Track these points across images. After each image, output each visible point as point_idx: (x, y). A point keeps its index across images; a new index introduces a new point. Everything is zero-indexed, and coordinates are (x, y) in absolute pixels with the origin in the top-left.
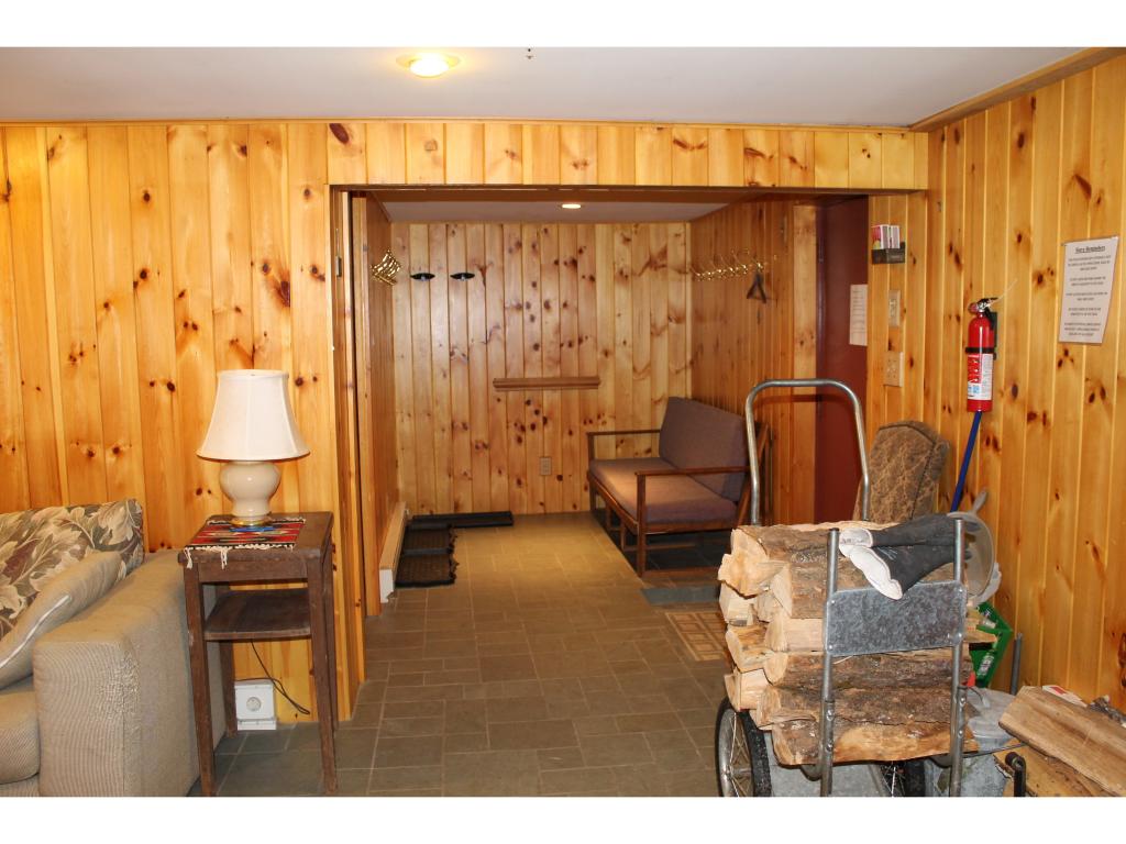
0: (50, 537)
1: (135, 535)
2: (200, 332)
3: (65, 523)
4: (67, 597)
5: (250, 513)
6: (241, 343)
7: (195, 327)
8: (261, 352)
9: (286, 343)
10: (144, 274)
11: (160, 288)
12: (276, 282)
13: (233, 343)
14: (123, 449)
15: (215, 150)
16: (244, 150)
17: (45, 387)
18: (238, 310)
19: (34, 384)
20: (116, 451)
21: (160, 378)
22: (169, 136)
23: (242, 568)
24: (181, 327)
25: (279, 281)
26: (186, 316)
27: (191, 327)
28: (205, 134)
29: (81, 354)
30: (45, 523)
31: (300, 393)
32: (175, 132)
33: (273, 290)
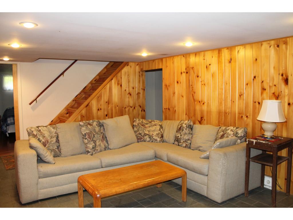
0: (228, 133)
1: (244, 135)
2: (266, 91)
3: (232, 130)
4: (219, 143)
5: (268, 134)
6: (275, 94)
7: (265, 89)
8: (280, 96)
9: (286, 94)
10: (255, 77)
11: (258, 80)
12: (285, 78)
13: (273, 93)
14: (248, 116)
15: (272, 47)
16: (278, 46)
17: (235, 102)
18: (275, 85)
19: (233, 101)
20: (247, 117)
21: (257, 101)
22: (262, 45)
23: (258, 146)
24: (262, 89)
25: (286, 78)
26: (263, 86)
27: (264, 89)
28: (269, 44)
29: (242, 95)
30: (229, 130)
31: (289, 107)
32: (263, 44)
33: (284, 81)
